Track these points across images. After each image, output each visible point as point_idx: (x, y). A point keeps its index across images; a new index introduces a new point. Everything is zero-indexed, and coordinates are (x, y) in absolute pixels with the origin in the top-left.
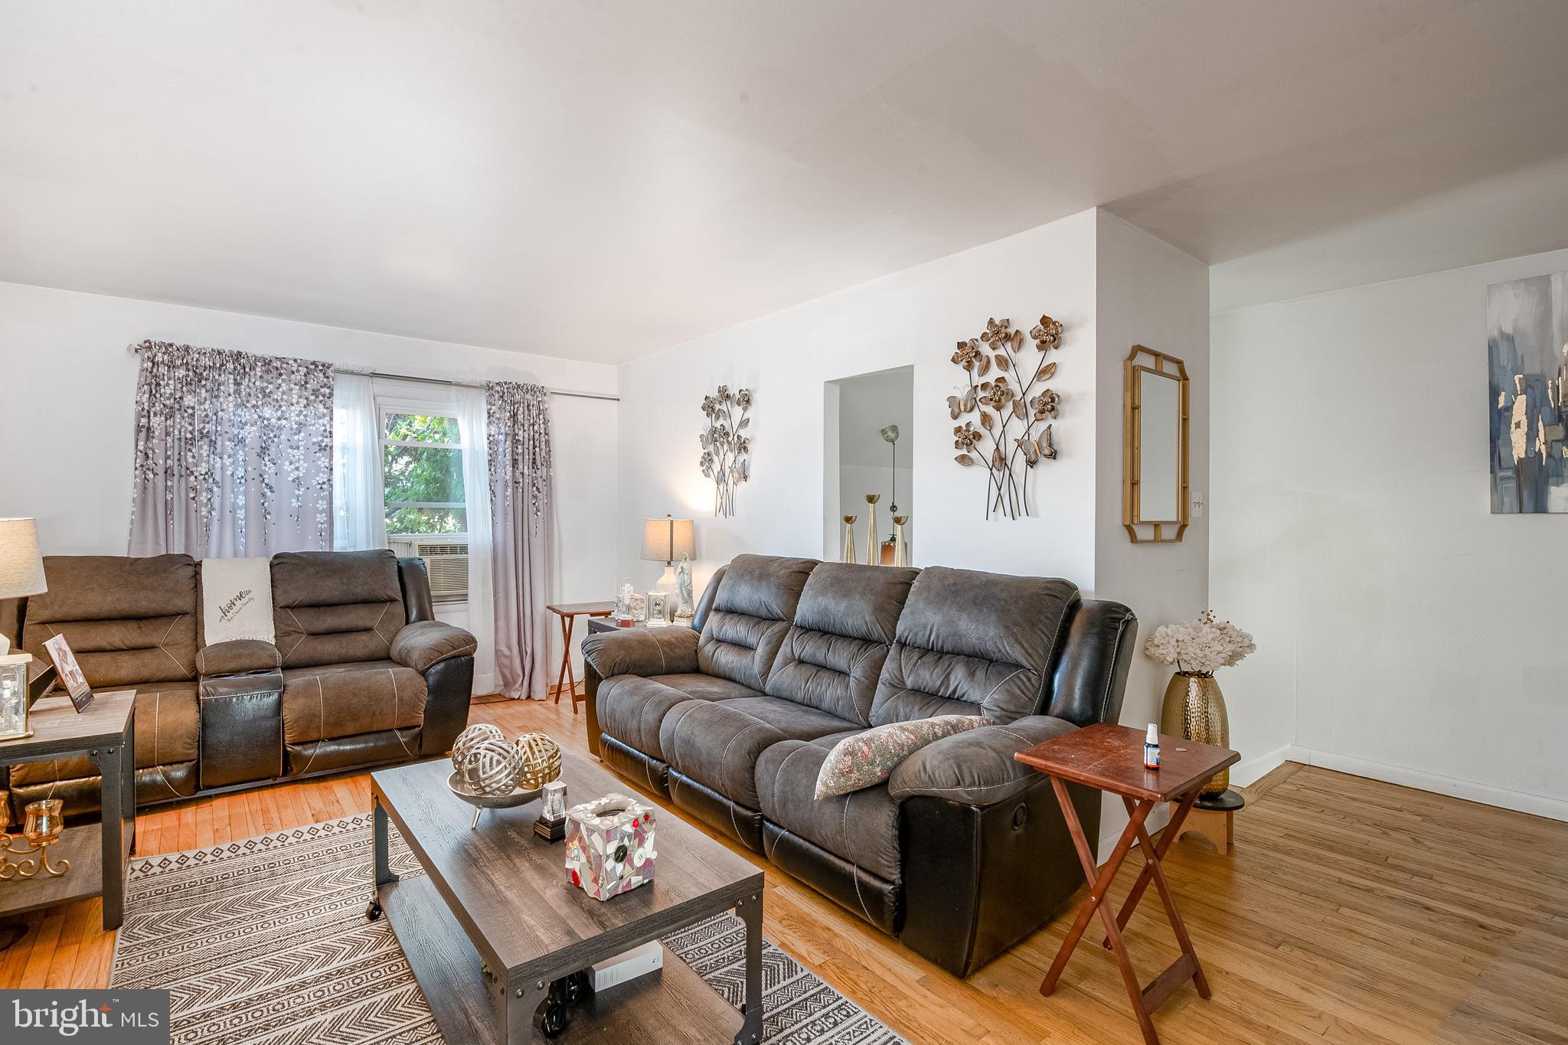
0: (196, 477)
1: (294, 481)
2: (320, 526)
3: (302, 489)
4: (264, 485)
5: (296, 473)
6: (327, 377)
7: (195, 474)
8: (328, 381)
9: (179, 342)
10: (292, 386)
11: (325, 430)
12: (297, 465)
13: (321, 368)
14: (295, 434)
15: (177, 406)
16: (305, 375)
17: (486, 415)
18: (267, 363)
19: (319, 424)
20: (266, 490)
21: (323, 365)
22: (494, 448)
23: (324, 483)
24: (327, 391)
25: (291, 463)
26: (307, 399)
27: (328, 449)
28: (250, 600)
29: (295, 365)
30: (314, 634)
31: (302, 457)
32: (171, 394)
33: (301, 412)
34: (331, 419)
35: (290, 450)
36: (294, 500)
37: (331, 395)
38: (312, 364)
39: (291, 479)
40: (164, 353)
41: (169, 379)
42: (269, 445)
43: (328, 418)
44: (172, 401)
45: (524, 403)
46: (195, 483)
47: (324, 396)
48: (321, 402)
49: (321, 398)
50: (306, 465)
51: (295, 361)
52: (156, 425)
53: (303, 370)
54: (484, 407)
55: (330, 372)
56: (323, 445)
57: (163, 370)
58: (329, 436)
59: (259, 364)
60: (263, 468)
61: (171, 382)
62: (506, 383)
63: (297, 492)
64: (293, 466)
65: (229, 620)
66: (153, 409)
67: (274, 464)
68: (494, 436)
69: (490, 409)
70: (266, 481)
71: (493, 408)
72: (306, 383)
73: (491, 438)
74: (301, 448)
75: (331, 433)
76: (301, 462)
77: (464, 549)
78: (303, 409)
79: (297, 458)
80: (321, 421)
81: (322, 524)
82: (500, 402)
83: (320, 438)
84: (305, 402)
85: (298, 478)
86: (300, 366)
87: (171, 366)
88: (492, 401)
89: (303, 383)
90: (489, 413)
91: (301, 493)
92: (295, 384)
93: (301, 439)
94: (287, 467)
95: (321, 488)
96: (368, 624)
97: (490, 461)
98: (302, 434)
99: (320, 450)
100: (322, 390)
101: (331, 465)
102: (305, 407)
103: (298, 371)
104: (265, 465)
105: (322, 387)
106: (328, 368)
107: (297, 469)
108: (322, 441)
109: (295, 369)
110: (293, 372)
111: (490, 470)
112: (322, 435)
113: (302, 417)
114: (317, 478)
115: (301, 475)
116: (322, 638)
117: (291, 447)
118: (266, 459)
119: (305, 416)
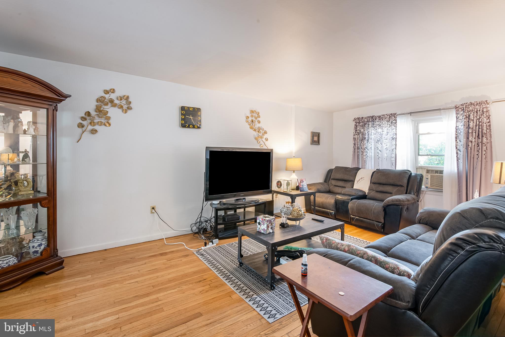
0: (363, 149)
1: (385, 149)
2: (392, 162)
3: (388, 151)
4: (378, 150)
5: (386, 146)
6: (395, 117)
7: (363, 148)
8: (395, 119)
9: (361, 117)
10: (386, 122)
11: (394, 133)
12: (387, 144)
13: (393, 115)
14: (386, 135)
15: (360, 132)
16: (389, 118)
17: (456, 119)
18: (379, 117)
19: (392, 132)
20: (379, 152)
21: (394, 114)
22: (458, 132)
23: (393, 149)
24: (395, 121)
25: (385, 144)
26: (390, 125)
27: (395, 139)
28: (363, 180)
29: (386, 116)
30: (377, 191)
31: (388, 142)
32: (359, 130)
33: (388, 129)
34: (396, 130)
35: (384, 140)
36: (385, 154)
37: (396, 122)
38: (391, 114)
39: (385, 148)
40: (358, 120)
41: (359, 126)
42: (380, 139)
43: (395, 130)
44: (359, 131)
45: (474, 110)
46: (363, 150)
47: (394, 123)
48: (393, 125)
49: (393, 124)
50: (389, 144)
51: (386, 115)
52: (356, 137)
53: (388, 117)
54: (455, 115)
55: (395, 116)
56: (393, 138)
57: (358, 124)
58: (395, 135)
59: (377, 118)
60: (378, 146)
61: (359, 127)
62: (465, 104)
63: (386, 152)
64: (385, 145)
65: (358, 184)
66: (356, 134)
67: (381, 144)
68: (458, 127)
69: (457, 116)
70: (379, 149)
71: (458, 115)
72: (389, 120)
73: (457, 128)
74: (388, 139)
75: (396, 134)
76: (388, 143)
77: (441, 172)
78: (388, 128)
79: (386, 142)
80: (393, 131)
81: (393, 161)
82: (462, 112)
83: (393, 136)
84: (389, 126)
85: (387, 148)
86: (388, 116)
87: (359, 123)
88: (458, 112)
89: (388, 120)
90: (457, 118)
91: (388, 152)
92: (387, 121)
93: (388, 137)
94: (384, 145)
95: (393, 151)
96: (391, 192)
97: (457, 137)
98: (388, 135)
99: (393, 139)
100: (394, 121)
101: (396, 143)
102: (389, 127)
103: (387, 117)
104: (379, 145)
105: (393, 121)
106: (395, 114)
107: (387, 145)
108: (393, 137)
109: (386, 117)
110: (386, 118)
111: (456, 141)
112: (393, 135)
113: (388, 130)
114: (392, 148)
115: (388, 147)
116: (378, 193)
117: (385, 139)
118: (379, 143)
119: (389, 130)
